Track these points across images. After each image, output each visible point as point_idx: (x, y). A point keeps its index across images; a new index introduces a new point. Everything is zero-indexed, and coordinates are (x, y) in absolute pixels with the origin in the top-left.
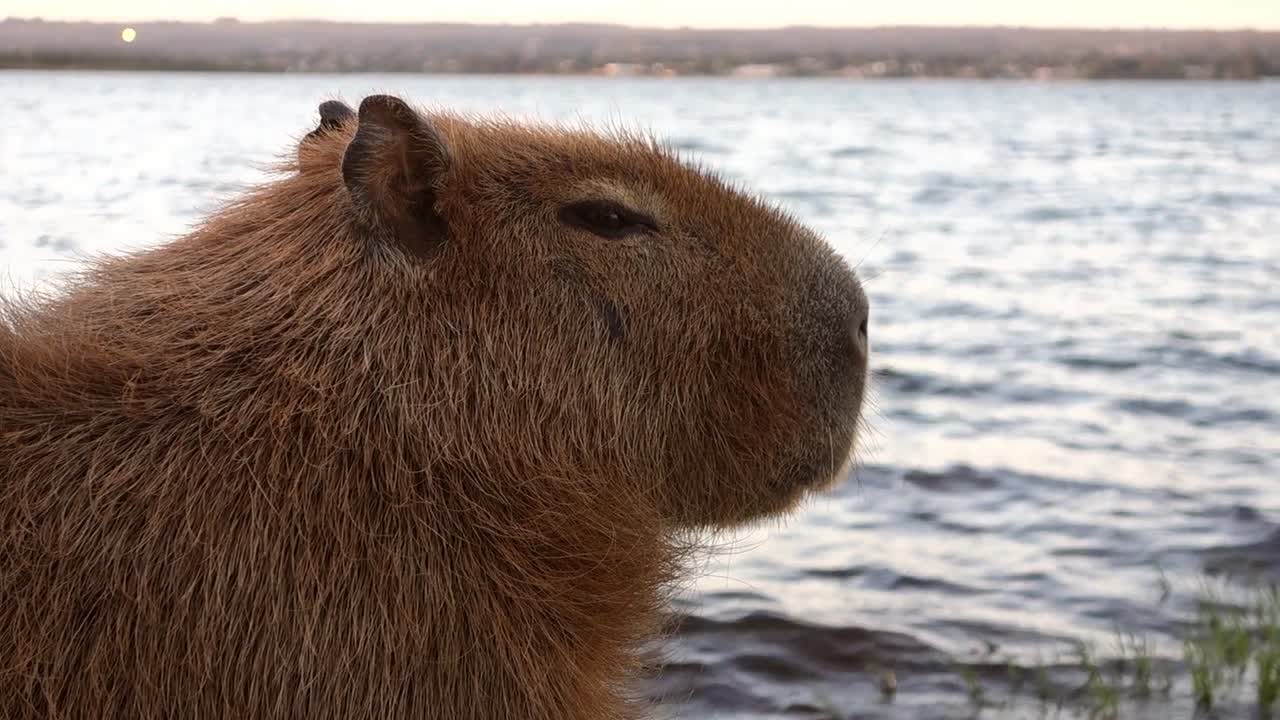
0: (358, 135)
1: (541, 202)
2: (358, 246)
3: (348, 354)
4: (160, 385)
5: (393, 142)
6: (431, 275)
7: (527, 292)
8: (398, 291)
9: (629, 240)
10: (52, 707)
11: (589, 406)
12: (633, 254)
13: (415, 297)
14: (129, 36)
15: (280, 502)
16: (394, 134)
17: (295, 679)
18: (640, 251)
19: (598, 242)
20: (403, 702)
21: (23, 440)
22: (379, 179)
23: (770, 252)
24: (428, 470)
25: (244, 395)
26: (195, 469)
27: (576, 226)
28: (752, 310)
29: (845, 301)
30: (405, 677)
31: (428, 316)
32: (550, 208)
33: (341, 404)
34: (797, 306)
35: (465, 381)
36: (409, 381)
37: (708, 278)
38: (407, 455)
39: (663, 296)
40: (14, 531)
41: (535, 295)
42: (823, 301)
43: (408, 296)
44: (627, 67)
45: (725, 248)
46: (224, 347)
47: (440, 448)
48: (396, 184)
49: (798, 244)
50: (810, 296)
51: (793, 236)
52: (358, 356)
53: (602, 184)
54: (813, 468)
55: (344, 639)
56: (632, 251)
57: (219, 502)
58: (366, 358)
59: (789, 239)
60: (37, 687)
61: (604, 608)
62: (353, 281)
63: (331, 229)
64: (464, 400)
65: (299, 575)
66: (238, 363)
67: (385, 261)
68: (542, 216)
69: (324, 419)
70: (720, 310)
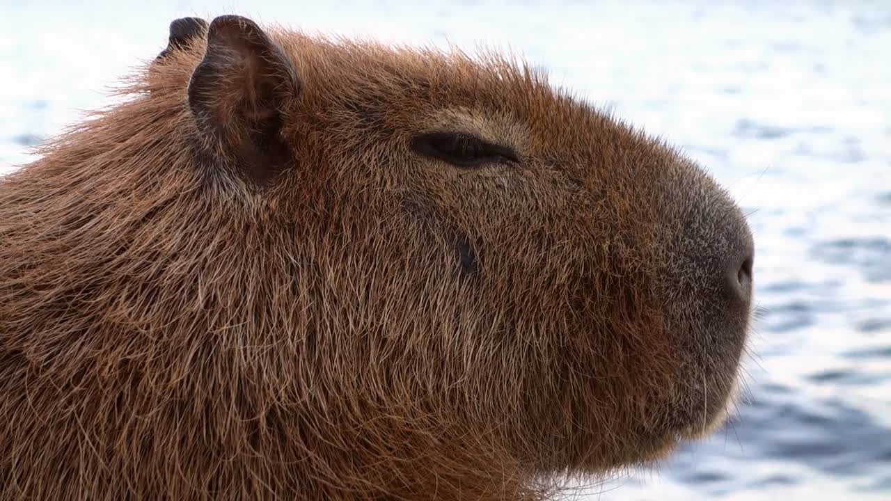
0: (208, 57)
1: (393, 131)
2: (197, 173)
3: (183, 290)
5: (242, 67)
6: (273, 205)
7: (372, 225)
8: (236, 221)
9: (486, 169)
11: (435, 346)
12: (490, 186)
13: (253, 230)
15: (110, 454)
16: (243, 57)
18: (498, 183)
19: (452, 172)
23: (644, 186)
24: (262, 416)
25: (75, 336)
26: (22, 418)
27: (429, 156)
28: (622, 246)
29: (724, 241)
31: (269, 249)
32: (402, 138)
33: (172, 347)
34: (671, 244)
35: (305, 320)
36: (245, 320)
37: (572, 212)
38: (241, 400)
39: (521, 228)
41: (382, 227)
42: (699, 239)
43: (247, 227)
45: (594, 182)
46: (52, 287)
47: (276, 391)
48: (241, 110)
49: (676, 178)
50: (685, 234)
51: (672, 169)
52: (193, 292)
53: (460, 115)
54: (690, 414)
56: (490, 182)
57: (47, 452)
58: (200, 295)
59: (665, 172)
62: (190, 212)
63: (171, 155)
64: (304, 339)
66: (64, 306)
67: (225, 190)
68: (393, 144)
69: (155, 363)
70: (584, 246)
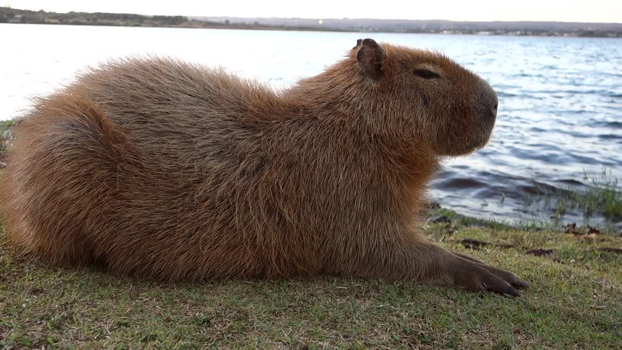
0: (362, 48)
1: (409, 69)
2: (361, 77)
3: (356, 105)
4: (309, 111)
5: (371, 51)
6: (378, 86)
7: (403, 91)
8: (369, 89)
9: (432, 79)
10: (281, 188)
11: (416, 122)
13: (373, 92)
14: (321, 22)
16: (371, 49)
17: (338, 186)
18: (434, 83)
19: (423, 80)
20: (364, 192)
21: (276, 123)
22: (367, 60)
23: (471, 85)
24: (372, 136)
25: (330, 114)
27: (418, 75)
28: (465, 100)
29: (491, 100)
30: (365, 187)
31: (377, 96)
32: (412, 70)
33: (352, 118)
34: (477, 100)
35: (384, 114)
36: (370, 113)
37: (453, 91)
38: (368, 132)
39: (439, 94)
40: (273, 145)
41: (405, 92)
42: (484, 99)
43: (372, 91)
44: (449, 32)
45: (459, 84)
46: (325, 102)
47: (376, 130)
48: (371, 62)
49: (480, 84)
50: (481, 98)
52: (358, 106)
53: (426, 65)
55: (350, 177)
56: (432, 83)
57: (322, 141)
58: (360, 106)
59: (477, 82)
60: (278, 183)
61: (417, 174)
62: (359, 86)
63: (355, 72)
64: (384, 118)
65: (340, 160)
66: (328, 107)
67: (367, 81)
68: (409, 72)
69: (348, 122)
70: (455, 99)
